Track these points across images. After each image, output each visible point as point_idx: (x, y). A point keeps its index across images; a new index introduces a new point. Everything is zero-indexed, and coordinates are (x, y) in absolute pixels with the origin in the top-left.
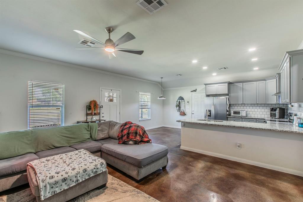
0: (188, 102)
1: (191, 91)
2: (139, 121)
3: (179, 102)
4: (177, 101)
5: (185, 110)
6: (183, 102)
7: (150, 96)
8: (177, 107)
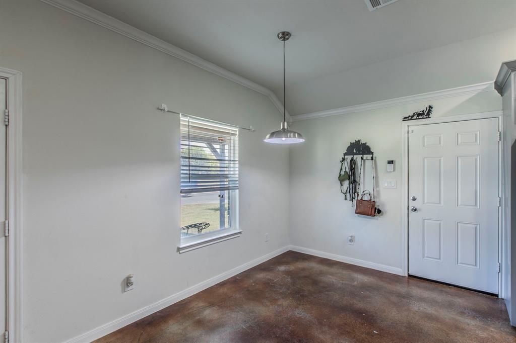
0: (391, 162)
1: (406, 119)
2: (179, 249)
3: (353, 163)
4: (344, 159)
5: (378, 192)
6: (369, 163)
7: (237, 138)
8: (341, 179)
